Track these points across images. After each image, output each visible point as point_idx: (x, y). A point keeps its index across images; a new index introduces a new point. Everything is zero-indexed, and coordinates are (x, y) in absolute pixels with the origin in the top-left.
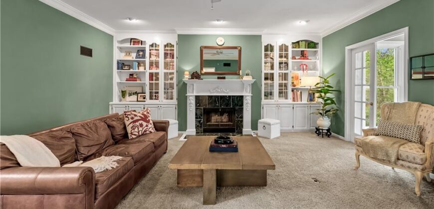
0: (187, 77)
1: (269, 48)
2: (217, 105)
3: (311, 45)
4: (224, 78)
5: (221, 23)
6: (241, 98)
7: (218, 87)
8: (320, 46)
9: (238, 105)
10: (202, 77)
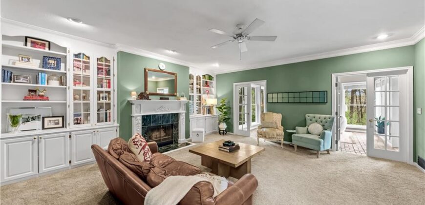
0: (133, 97)
1: (191, 77)
2: (160, 122)
3: (210, 78)
4: (168, 99)
5: (171, 52)
6: (177, 116)
7: (162, 107)
8: (215, 79)
9: (175, 121)
10: (150, 97)
